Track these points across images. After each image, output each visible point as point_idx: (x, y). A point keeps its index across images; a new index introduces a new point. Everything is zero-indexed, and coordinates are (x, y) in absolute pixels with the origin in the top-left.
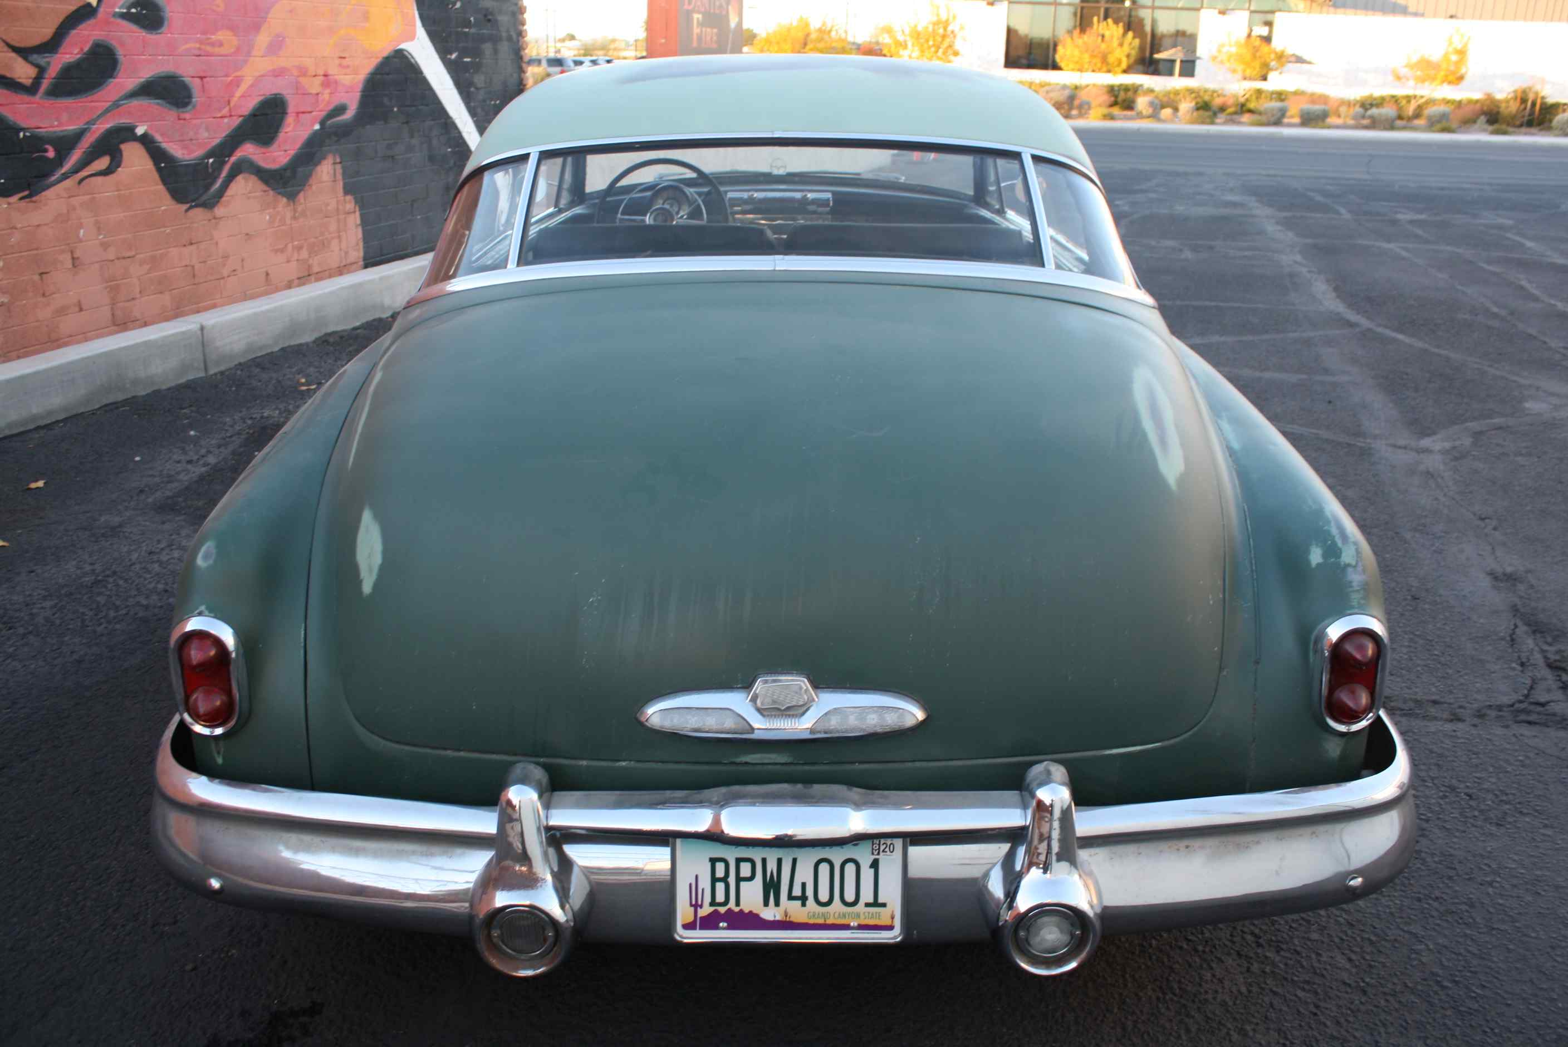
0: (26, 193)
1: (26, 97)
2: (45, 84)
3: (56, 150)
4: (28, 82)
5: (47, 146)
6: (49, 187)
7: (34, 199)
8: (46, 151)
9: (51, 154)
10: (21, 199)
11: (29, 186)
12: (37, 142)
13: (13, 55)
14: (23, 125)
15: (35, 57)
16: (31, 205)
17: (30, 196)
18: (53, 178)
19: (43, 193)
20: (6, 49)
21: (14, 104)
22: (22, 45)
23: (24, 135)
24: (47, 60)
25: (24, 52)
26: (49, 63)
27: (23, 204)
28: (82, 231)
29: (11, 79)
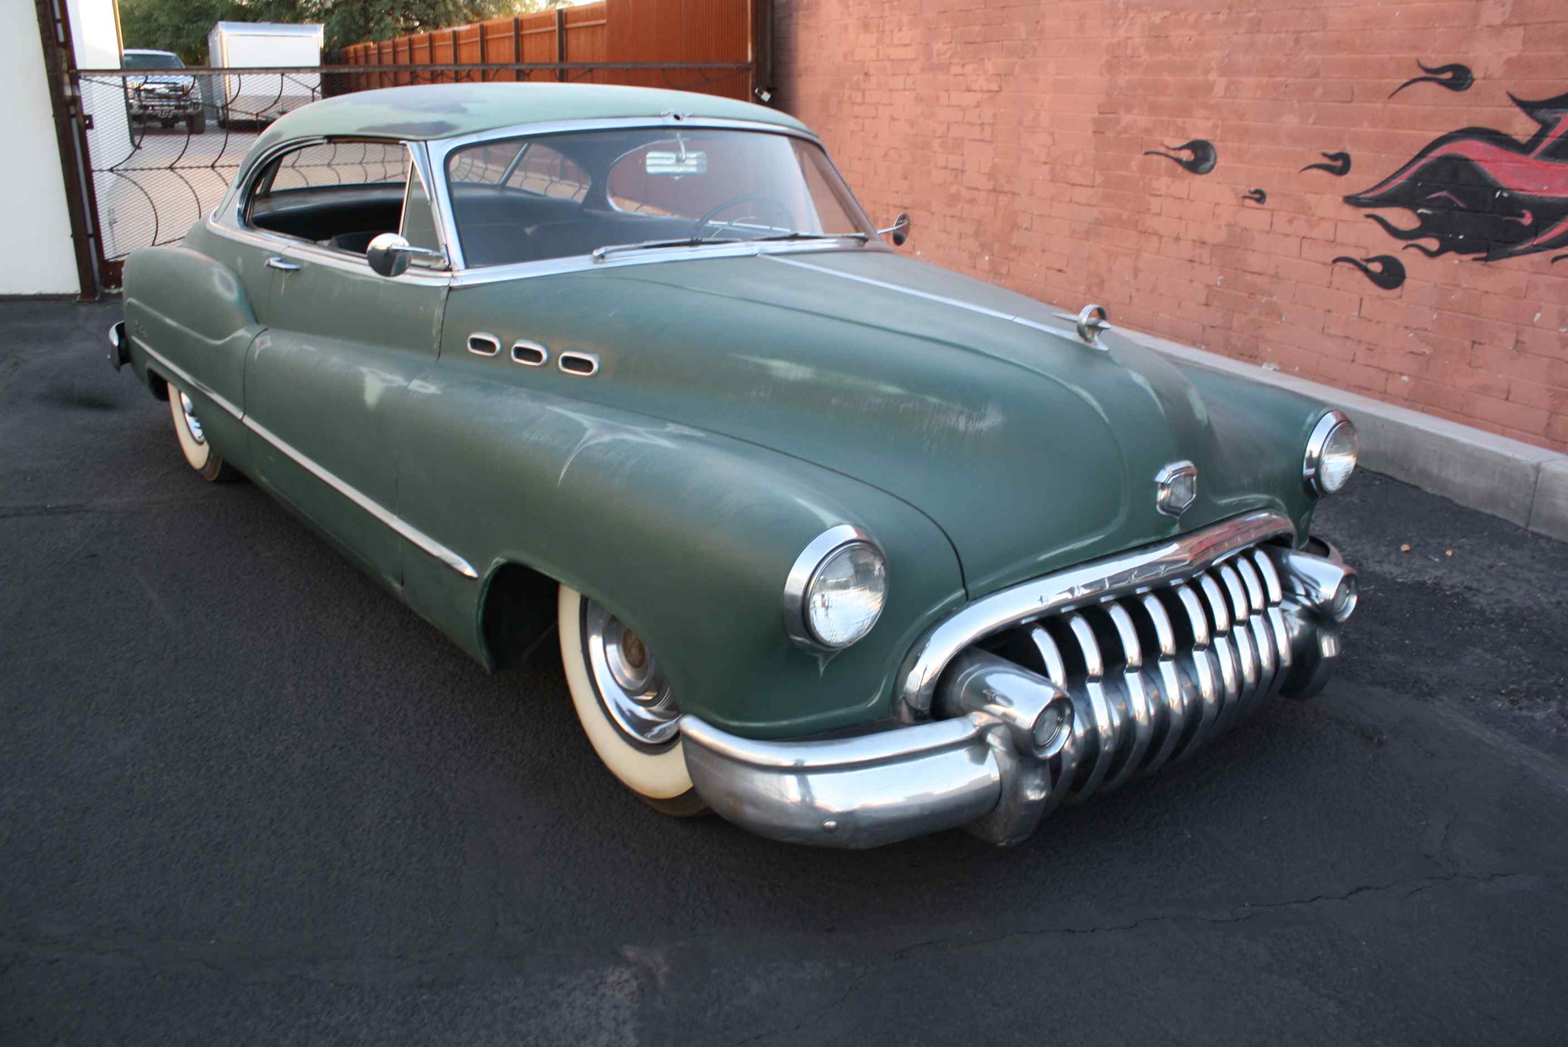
0: (1484, 255)
1: (1519, 157)
2: (1546, 142)
3: (1534, 216)
4: (1523, 138)
5: (1524, 211)
6: (1511, 255)
7: (1490, 263)
8: (1522, 216)
9: (1527, 220)
10: (1475, 259)
11: (1488, 250)
12: (1514, 205)
13: (1517, 110)
14: (1505, 185)
15: (1542, 113)
16: (1486, 269)
17: (1486, 259)
18: (1520, 248)
19: (1503, 261)
20: (1510, 102)
21: (1500, 161)
22: (1531, 99)
23: (1501, 195)
24: (1556, 116)
25: (1529, 107)
26: (1558, 120)
27: (1477, 265)
28: (1538, 315)
29: (1506, 135)
